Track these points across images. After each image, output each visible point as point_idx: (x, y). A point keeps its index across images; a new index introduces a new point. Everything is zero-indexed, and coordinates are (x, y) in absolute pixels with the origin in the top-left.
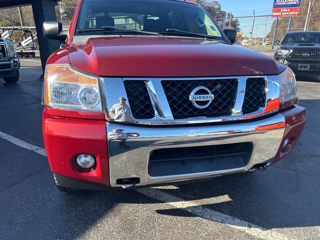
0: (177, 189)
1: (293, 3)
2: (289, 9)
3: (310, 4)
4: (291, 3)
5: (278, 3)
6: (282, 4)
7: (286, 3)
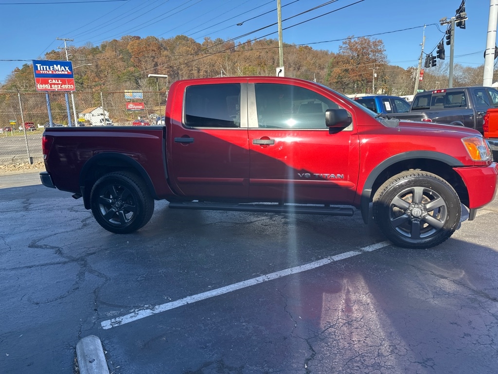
1: (63, 73)
4: (60, 73)
5: (41, 72)
7: (52, 72)
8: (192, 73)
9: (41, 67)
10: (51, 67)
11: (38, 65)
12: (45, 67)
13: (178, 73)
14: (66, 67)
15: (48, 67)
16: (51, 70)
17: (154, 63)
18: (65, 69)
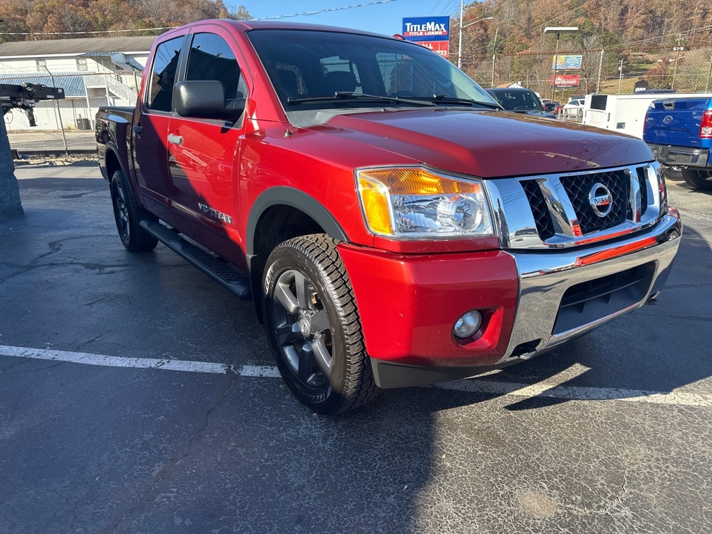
0: (500, 372)
1: (437, 33)
2: (430, 45)
3: (461, 36)
4: (433, 33)
5: (410, 33)
6: (418, 35)
7: (424, 33)
8: (688, 21)
9: (412, 26)
10: (423, 26)
11: (408, 25)
12: (415, 26)
13: (662, 22)
14: (441, 25)
15: (419, 26)
16: (423, 30)
17: (622, 7)
18: (440, 27)
